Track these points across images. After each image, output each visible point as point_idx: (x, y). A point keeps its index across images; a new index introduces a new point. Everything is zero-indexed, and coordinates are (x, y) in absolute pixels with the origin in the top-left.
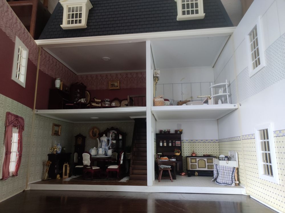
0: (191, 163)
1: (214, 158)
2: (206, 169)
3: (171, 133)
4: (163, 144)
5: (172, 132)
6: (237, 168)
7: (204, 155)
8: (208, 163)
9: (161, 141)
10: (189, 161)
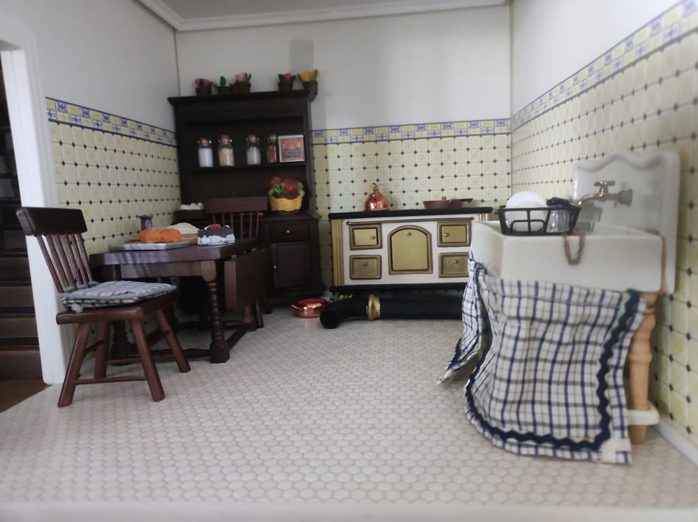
0: (354, 246)
1: (476, 216)
2: (433, 278)
3: (254, 89)
4: (216, 157)
5: (264, 83)
6: (652, 299)
7: (426, 203)
8: (442, 244)
9: (204, 142)
10: (341, 241)
